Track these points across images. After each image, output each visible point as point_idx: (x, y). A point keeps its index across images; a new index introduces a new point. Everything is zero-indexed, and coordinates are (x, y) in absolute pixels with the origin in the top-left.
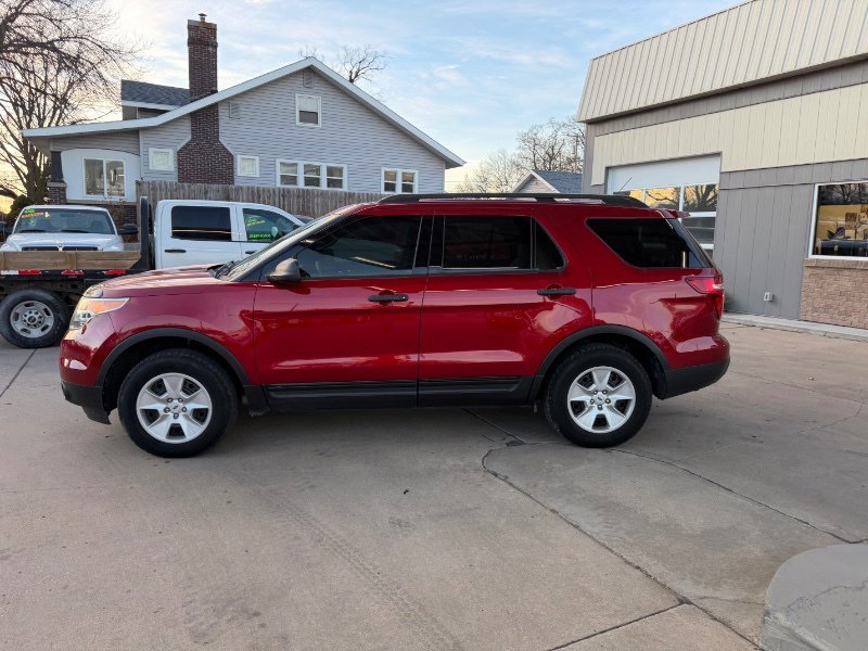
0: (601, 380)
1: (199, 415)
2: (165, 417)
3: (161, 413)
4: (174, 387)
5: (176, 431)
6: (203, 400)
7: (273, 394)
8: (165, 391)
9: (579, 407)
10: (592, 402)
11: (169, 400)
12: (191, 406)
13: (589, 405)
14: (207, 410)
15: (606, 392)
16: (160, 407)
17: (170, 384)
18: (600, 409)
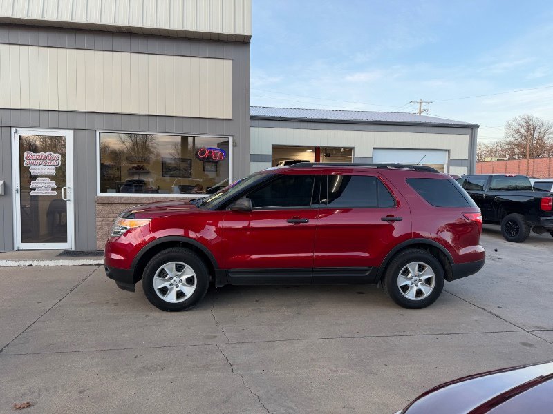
0: (413, 270)
1: (190, 281)
2: (172, 289)
3: (169, 287)
4: (171, 271)
5: (180, 294)
6: (189, 272)
7: (230, 275)
8: (167, 274)
9: (405, 288)
10: (412, 283)
11: (171, 278)
12: (184, 278)
13: (411, 285)
14: (193, 277)
15: (418, 276)
16: (167, 284)
17: (168, 269)
18: (417, 285)
